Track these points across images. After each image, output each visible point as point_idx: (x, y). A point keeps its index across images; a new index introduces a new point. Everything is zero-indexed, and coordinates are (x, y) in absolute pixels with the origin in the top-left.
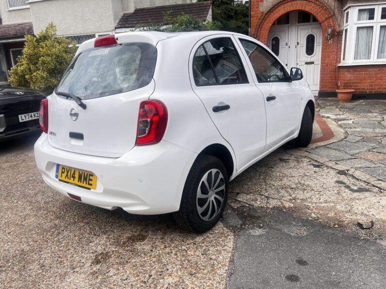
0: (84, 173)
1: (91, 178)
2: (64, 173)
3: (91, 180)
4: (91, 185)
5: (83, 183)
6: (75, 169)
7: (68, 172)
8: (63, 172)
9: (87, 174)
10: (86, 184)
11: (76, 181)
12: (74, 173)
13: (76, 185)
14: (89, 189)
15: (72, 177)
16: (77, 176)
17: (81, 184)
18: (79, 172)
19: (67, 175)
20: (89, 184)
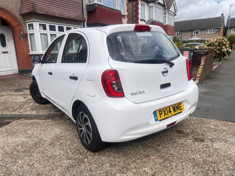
0: (176, 105)
1: (180, 105)
2: (162, 114)
3: (181, 107)
4: (182, 109)
5: (177, 111)
6: (169, 107)
7: (165, 112)
8: (160, 114)
9: (178, 105)
10: (179, 110)
11: (173, 113)
12: (170, 109)
13: (174, 115)
14: (181, 112)
15: (169, 112)
16: (172, 109)
17: (177, 112)
18: (173, 107)
19: (165, 113)
20: (181, 109)
